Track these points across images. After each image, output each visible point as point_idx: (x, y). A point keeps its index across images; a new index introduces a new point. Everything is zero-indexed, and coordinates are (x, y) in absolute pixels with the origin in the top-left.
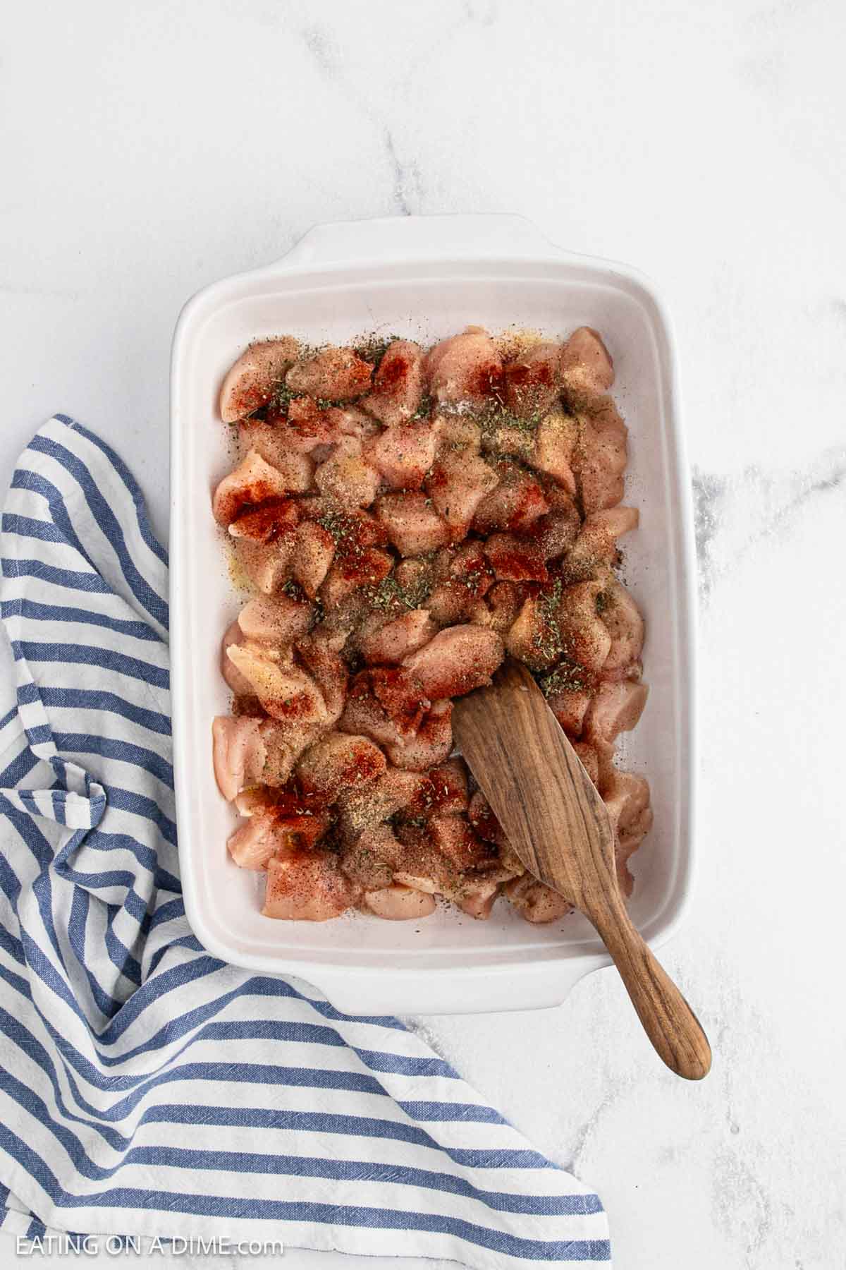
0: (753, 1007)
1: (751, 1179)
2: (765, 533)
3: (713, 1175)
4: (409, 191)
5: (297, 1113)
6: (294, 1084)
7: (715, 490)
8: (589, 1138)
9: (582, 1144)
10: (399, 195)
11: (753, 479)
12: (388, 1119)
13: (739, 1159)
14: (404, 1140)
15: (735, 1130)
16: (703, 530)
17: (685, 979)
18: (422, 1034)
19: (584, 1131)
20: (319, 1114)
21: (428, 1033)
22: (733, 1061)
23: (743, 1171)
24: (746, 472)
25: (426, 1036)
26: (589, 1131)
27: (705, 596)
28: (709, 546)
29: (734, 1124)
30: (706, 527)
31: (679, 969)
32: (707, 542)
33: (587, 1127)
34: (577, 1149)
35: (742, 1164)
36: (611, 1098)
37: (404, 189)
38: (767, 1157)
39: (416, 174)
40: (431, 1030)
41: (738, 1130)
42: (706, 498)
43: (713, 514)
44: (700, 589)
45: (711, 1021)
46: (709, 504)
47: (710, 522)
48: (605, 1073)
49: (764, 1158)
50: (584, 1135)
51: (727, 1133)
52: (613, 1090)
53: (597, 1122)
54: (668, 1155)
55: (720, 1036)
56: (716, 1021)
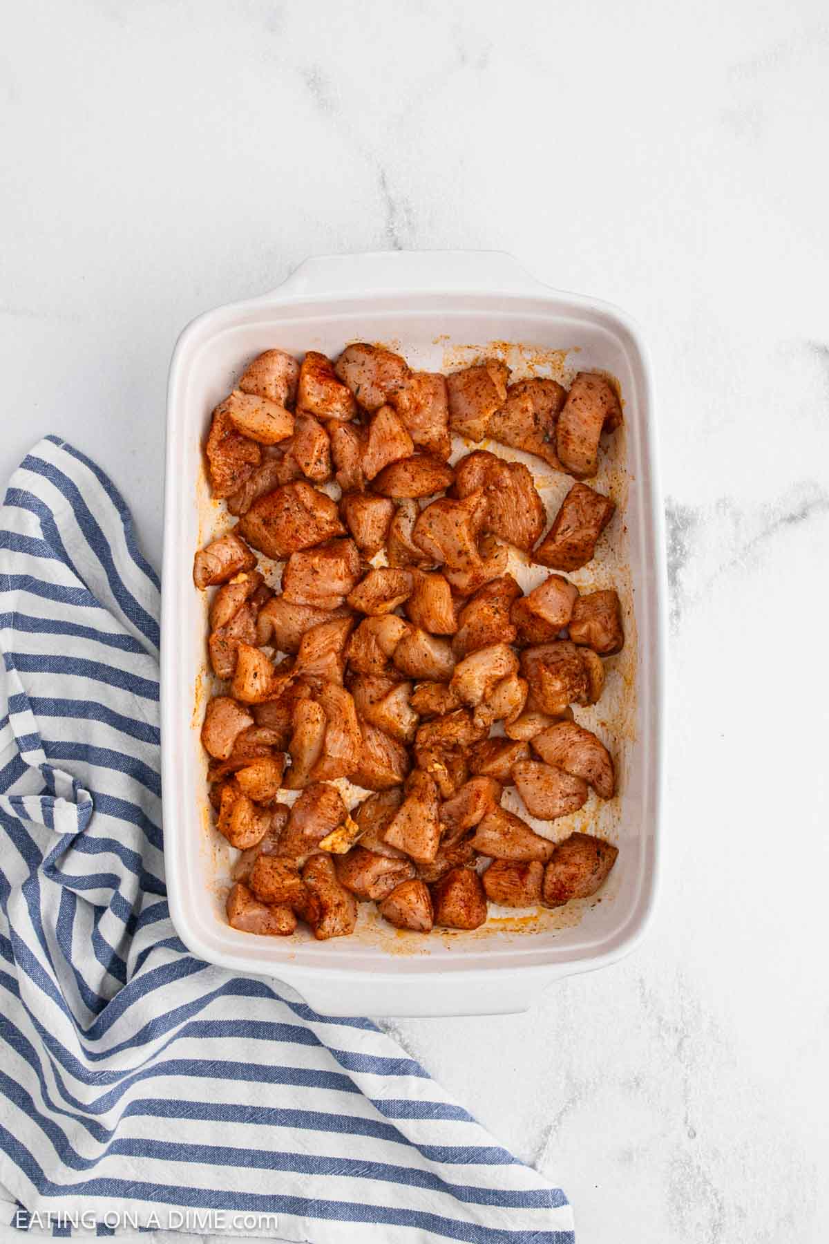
0: (712, 1017)
1: (706, 1182)
2: (734, 563)
3: (671, 1178)
4: (401, 227)
5: (273, 1109)
6: (271, 1081)
7: (687, 522)
8: (551, 1140)
9: (545, 1144)
10: (391, 230)
11: (724, 511)
12: (360, 1117)
13: (695, 1163)
14: (376, 1136)
15: (693, 1135)
16: (674, 558)
17: (648, 989)
18: (394, 1035)
19: (547, 1132)
20: (294, 1111)
21: (400, 1034)
22: (692, 1069)
23: (698, 1174)
24: (717, 504)
25: (397, 1037)
26: (552, 1132)
27: (675, 622)
28: (680, 574)
29: (691, 1129)
30: (677, 556)
31: (641, 979)
32: (678, 570)
33: (550, 1128)
34: (540, 1149)
35: (698, 1167)
36: (573, 1101)
37: (396, 224)
38: (721, 1162)
39: (408, 211)
40: (402, 1031)
41: (695, 1134)
42: (679, 528)
43: (685, 543)
44: (671, 614)
45: (672, 1029)
46: (682, 534)
47: (682, 551)
48: (568, 1077)
49: (719, 1161)
50: (546, 1135)
51: (685, 1137)
52: (576, 1094)
53: (560, 1123)
54: (627, 1157)
55: (680, 1044)
56: (677, 1030)
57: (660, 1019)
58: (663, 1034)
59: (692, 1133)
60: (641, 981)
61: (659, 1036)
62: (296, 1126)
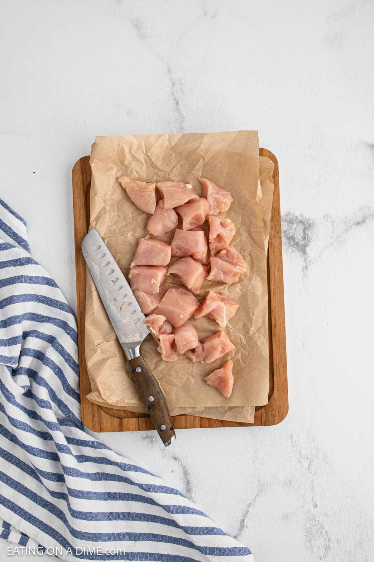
0: (324, 452)
1: (322, 528)
2: (332, 244)
3: (306, 526)
4: (178, 91)
5: (118, 513)
7: (310, 225)
8: (251, 509)
9: (248, 511)
10: (173, 93)
11: (327, 220)
13: (317, 519)
14: (164, 524)
15: (316, 506)
16: (304, 242)
17: (294, 440)
18: (179, 462)
19: (249, 506)
20: (127, 513)
21: (181, 462)
22: (315, 476)
23: (319, 524)
24: (324, 217)
25: (180, 463)
26: (251, 506)
27: (305, 271)
28: (307, 250)
29: (315, 503)
30: (306, 241)
31: (291, 435)
32: (307, 248)
33: (250, 504)
34: (246, 514)
35: (319, 521)
36: (261, 491)
37: (175, 90)
38: (329, 518)
39: (181, 84)
40: (182, 460)
41: (317, 506)
42: (306, 228)
43: (309, 235)
44: (303, 268)
45: (306, 458)
46: (308, 231)
47: (308, 239)
48: (259, 480)
49: (328, 518)
50: (249, 507)
51: (312, 507)
52: (263, 488)
53: (255, 502)
54: (286, 517)
55: (310, 465)
56: (308, 458)
57: (300, 453)
58: (302, 460)
59: (315, 506)
60: (291, 436)
61: (300, 461)
62: (128, 520)
